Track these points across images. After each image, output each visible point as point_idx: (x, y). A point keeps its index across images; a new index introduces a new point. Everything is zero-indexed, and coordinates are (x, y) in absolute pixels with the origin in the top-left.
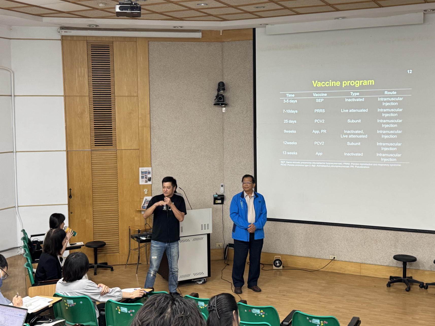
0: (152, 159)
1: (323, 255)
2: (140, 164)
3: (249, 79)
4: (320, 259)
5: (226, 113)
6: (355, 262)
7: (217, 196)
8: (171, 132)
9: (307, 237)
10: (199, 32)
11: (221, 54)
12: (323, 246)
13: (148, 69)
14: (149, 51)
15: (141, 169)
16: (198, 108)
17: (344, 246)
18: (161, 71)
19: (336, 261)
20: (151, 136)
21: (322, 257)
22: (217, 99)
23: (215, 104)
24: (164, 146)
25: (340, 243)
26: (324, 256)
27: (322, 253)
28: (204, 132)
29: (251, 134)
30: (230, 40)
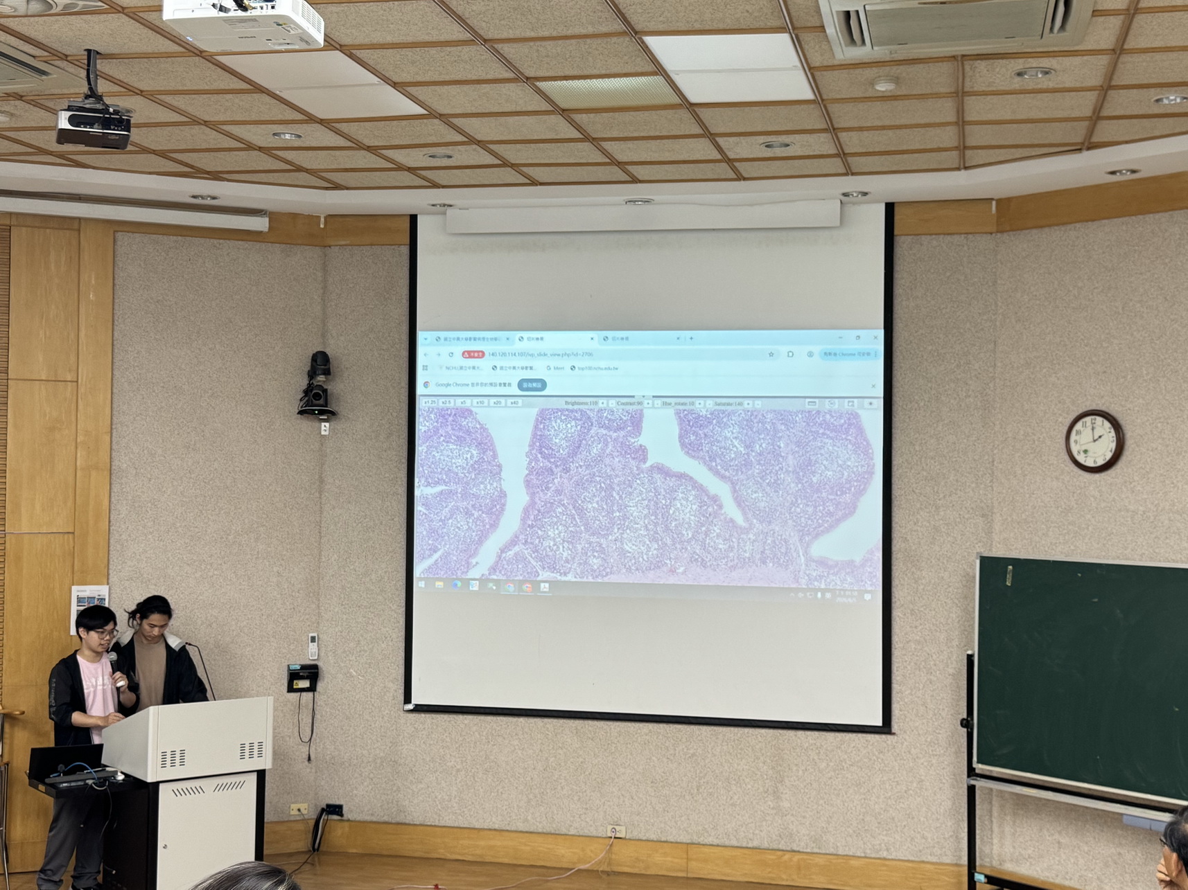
0: (111, 562)
1: (591, 826)
2: (75, 575)
3: (398, 346)
4: (581, 838)
5: (332, 437)
6: (672, 840)
7: (299, 668)
8: (170, 485)
9: (549, 778)
10: (261, 216)
11: (321, 279)
12: (589, 800)
13: (111, 306)
14: (116, 259)
15: (78, 591)
16: (252, 420)
17: (644, 799)
18: (150, 315)
19: (624, 841)
20: (113, 494)
21: (586, 832)
22: (306, 399)
23: (298, 413)
24: (149, 524)
25: (634, 790)
26: (592, 829)
27: (587, 820)
28: (268, 487)
29: (399, 496)
30: (348, 242)
